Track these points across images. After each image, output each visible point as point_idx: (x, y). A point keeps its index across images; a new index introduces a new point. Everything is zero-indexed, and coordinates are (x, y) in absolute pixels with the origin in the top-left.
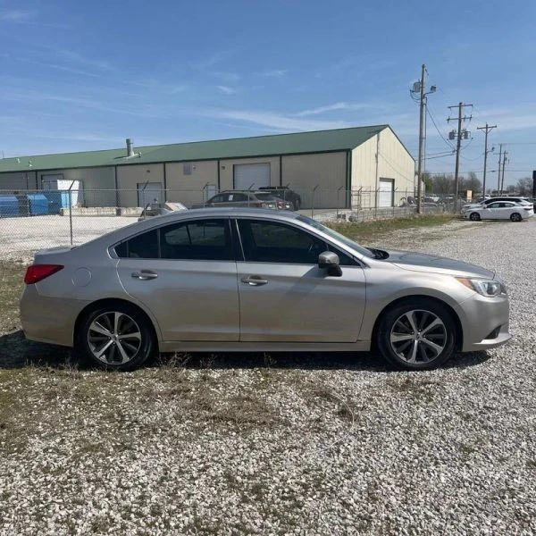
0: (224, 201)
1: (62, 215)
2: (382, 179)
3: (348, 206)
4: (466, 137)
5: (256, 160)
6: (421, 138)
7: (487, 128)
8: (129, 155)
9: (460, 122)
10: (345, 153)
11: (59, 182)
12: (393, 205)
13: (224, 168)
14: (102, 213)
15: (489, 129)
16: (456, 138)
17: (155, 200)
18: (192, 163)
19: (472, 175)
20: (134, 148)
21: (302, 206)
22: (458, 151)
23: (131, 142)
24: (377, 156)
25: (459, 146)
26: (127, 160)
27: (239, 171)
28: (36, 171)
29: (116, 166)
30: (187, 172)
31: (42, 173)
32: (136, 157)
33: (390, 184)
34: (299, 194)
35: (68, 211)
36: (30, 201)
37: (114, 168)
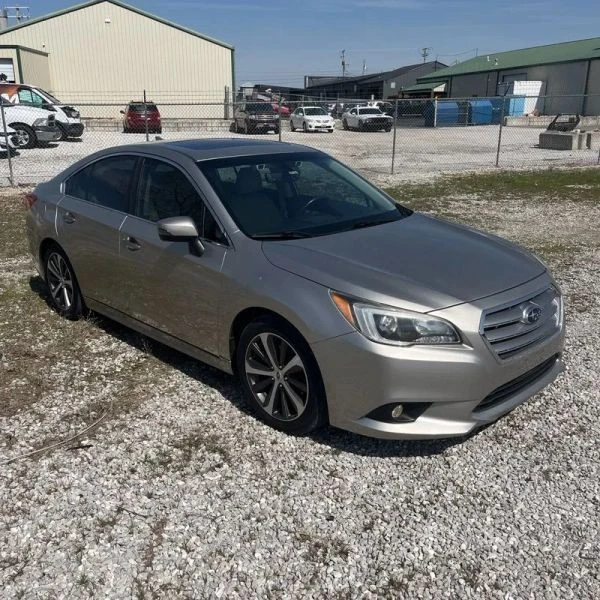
1: (504, 125)
11: (517, 84)
28: (499, 70)
29: (590, 60)
31: (507, 73)
35: (512, 121)
36: (471, 108)
37: (587, 63)
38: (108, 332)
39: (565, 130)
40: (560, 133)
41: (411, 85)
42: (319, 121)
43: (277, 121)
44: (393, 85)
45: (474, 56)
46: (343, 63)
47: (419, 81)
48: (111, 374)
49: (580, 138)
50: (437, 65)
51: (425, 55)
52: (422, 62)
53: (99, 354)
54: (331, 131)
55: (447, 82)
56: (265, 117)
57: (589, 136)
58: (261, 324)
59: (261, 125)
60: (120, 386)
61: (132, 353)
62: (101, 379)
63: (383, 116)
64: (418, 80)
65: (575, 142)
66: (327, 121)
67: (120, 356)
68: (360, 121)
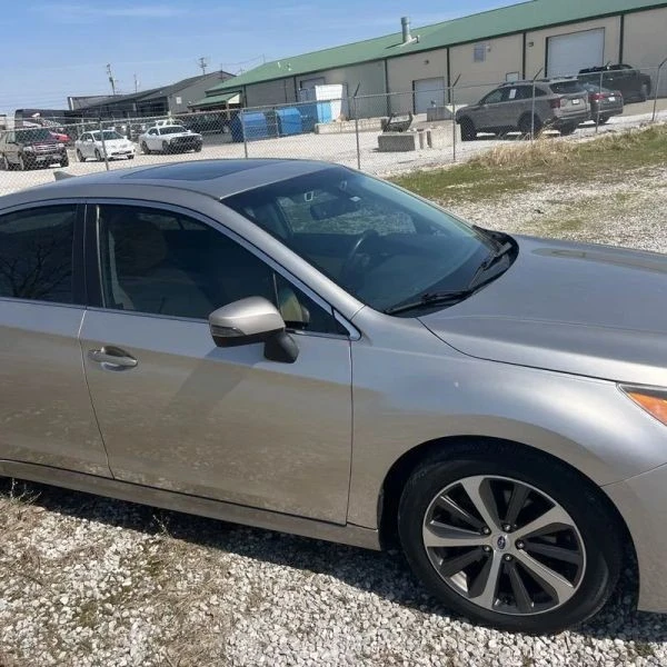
0: (502, 100)
1: (317, 133)
5: (578, 27)
8: (404, 41)
11: (318, 89)
13: (532, 44)
14: (367, 126)
17: (433, 103)
18: (487, 42)
20: (411, 31)
21: (651, 95)
23: (408, 21)
26: (402, 48)
27: (555, 47)
28: (295, 76)
29: (386, 59)
30: (479, 57)
31: (303, 78)
32: (413, 43)
34: (648, 74)
35: (323, 128)
36: (278, 117)
37: (383, 63)
38: (49, 508)
39: (400, 130)
40: (398, 134)
41: (199, 100)
42: (114, 147)
43: (63, 150)
44: (179, 100)
45: (262, 63)
46: (111, 80)
47: (209, 94)
48: (120, 597)
49: (421, 136)
50: (222, 76)
51: (203, 66)
52: (201, 74)
53: (67, 559)
54: (131, 157)
55: (241, 92)
56: (44, 147)
57: (429, 133)
58: (464, 462)
59: (43, 158)
60: (156, 618)
61: (125, 540)
62: (107, 613)
63: (189, 133)
64: (207, 93)
65: (417, 142)
66: (125, 146)
67: (108, 552)
68: (164, 142)
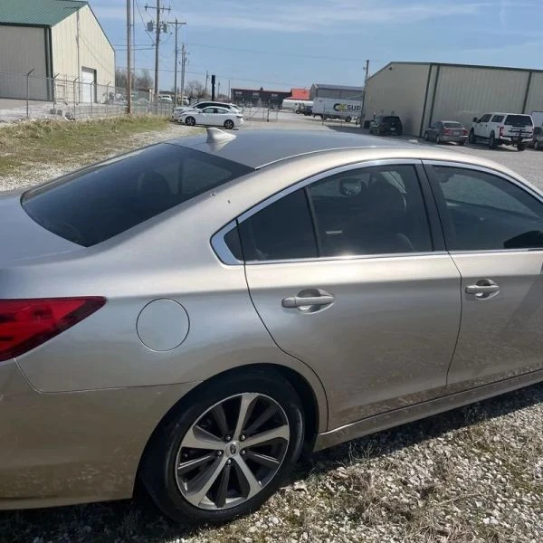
2: (85, 69)
3: (50, 97)
4: (165, 31)
6: (129, 25)
7: (176, 23)
9: (158, 12)
10: (42, 30)
12: (96, 102)
15: (178, 25)
16: (155, 30)
19: (145, 72)
22: (157, 45)
24: (77, 40)
25: (158, 39)
33: (92, 76)
